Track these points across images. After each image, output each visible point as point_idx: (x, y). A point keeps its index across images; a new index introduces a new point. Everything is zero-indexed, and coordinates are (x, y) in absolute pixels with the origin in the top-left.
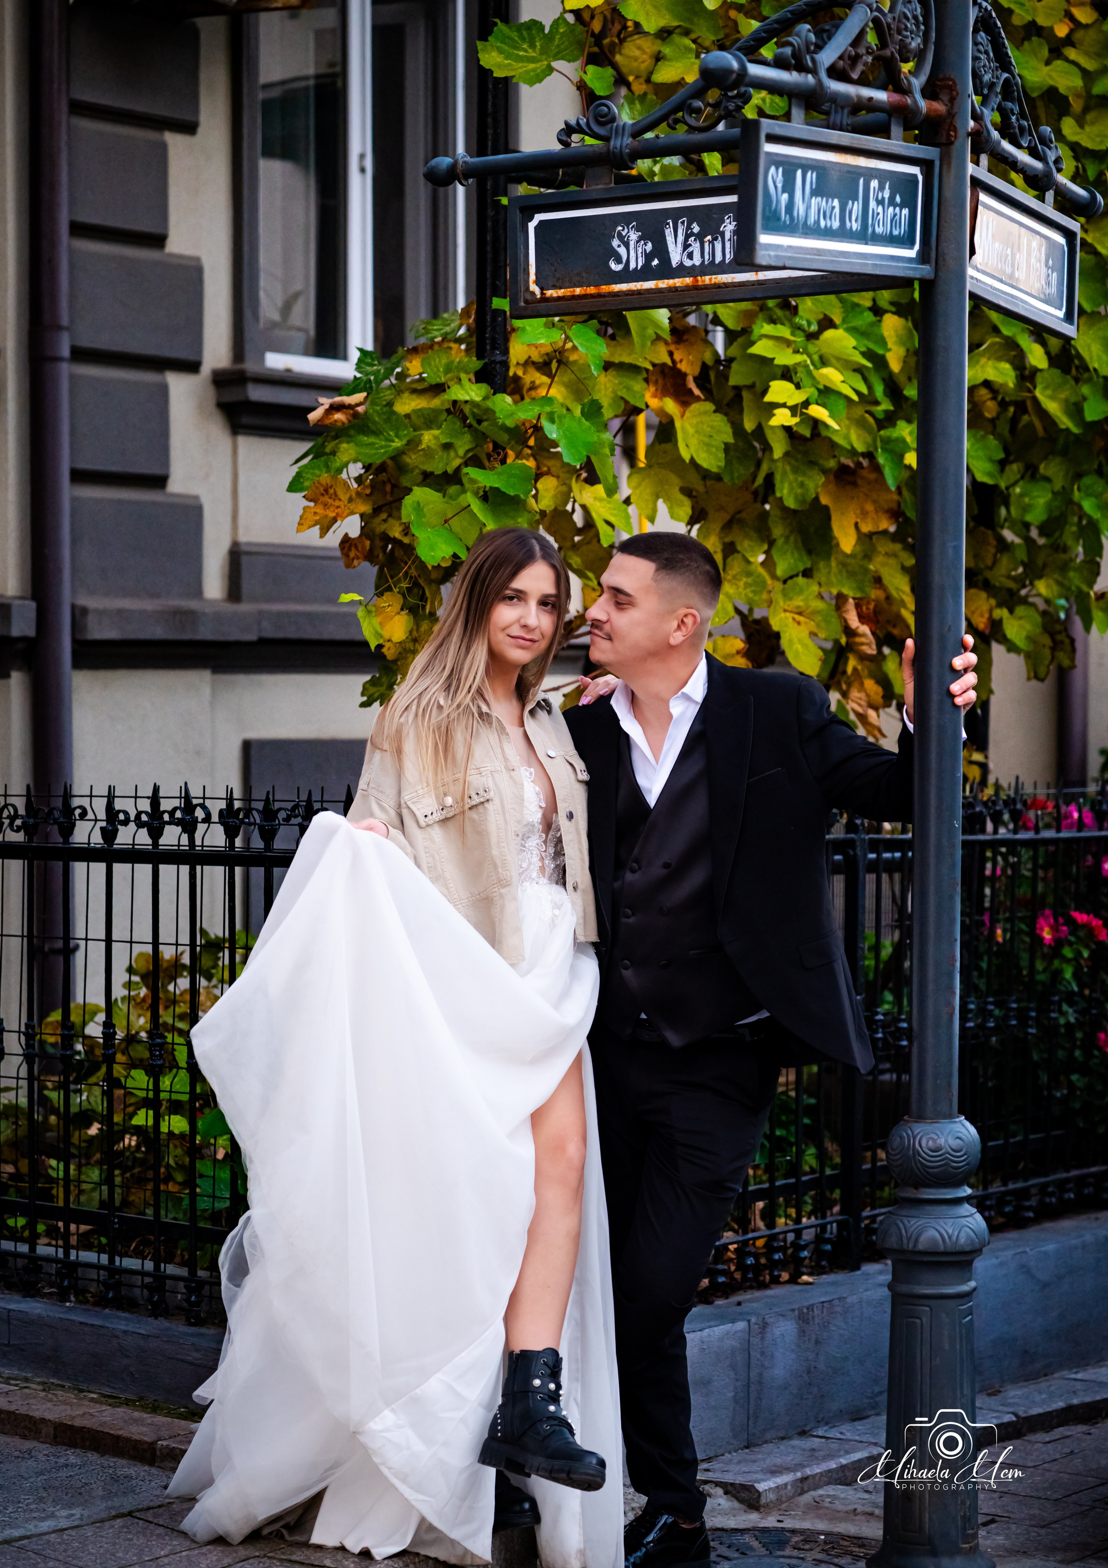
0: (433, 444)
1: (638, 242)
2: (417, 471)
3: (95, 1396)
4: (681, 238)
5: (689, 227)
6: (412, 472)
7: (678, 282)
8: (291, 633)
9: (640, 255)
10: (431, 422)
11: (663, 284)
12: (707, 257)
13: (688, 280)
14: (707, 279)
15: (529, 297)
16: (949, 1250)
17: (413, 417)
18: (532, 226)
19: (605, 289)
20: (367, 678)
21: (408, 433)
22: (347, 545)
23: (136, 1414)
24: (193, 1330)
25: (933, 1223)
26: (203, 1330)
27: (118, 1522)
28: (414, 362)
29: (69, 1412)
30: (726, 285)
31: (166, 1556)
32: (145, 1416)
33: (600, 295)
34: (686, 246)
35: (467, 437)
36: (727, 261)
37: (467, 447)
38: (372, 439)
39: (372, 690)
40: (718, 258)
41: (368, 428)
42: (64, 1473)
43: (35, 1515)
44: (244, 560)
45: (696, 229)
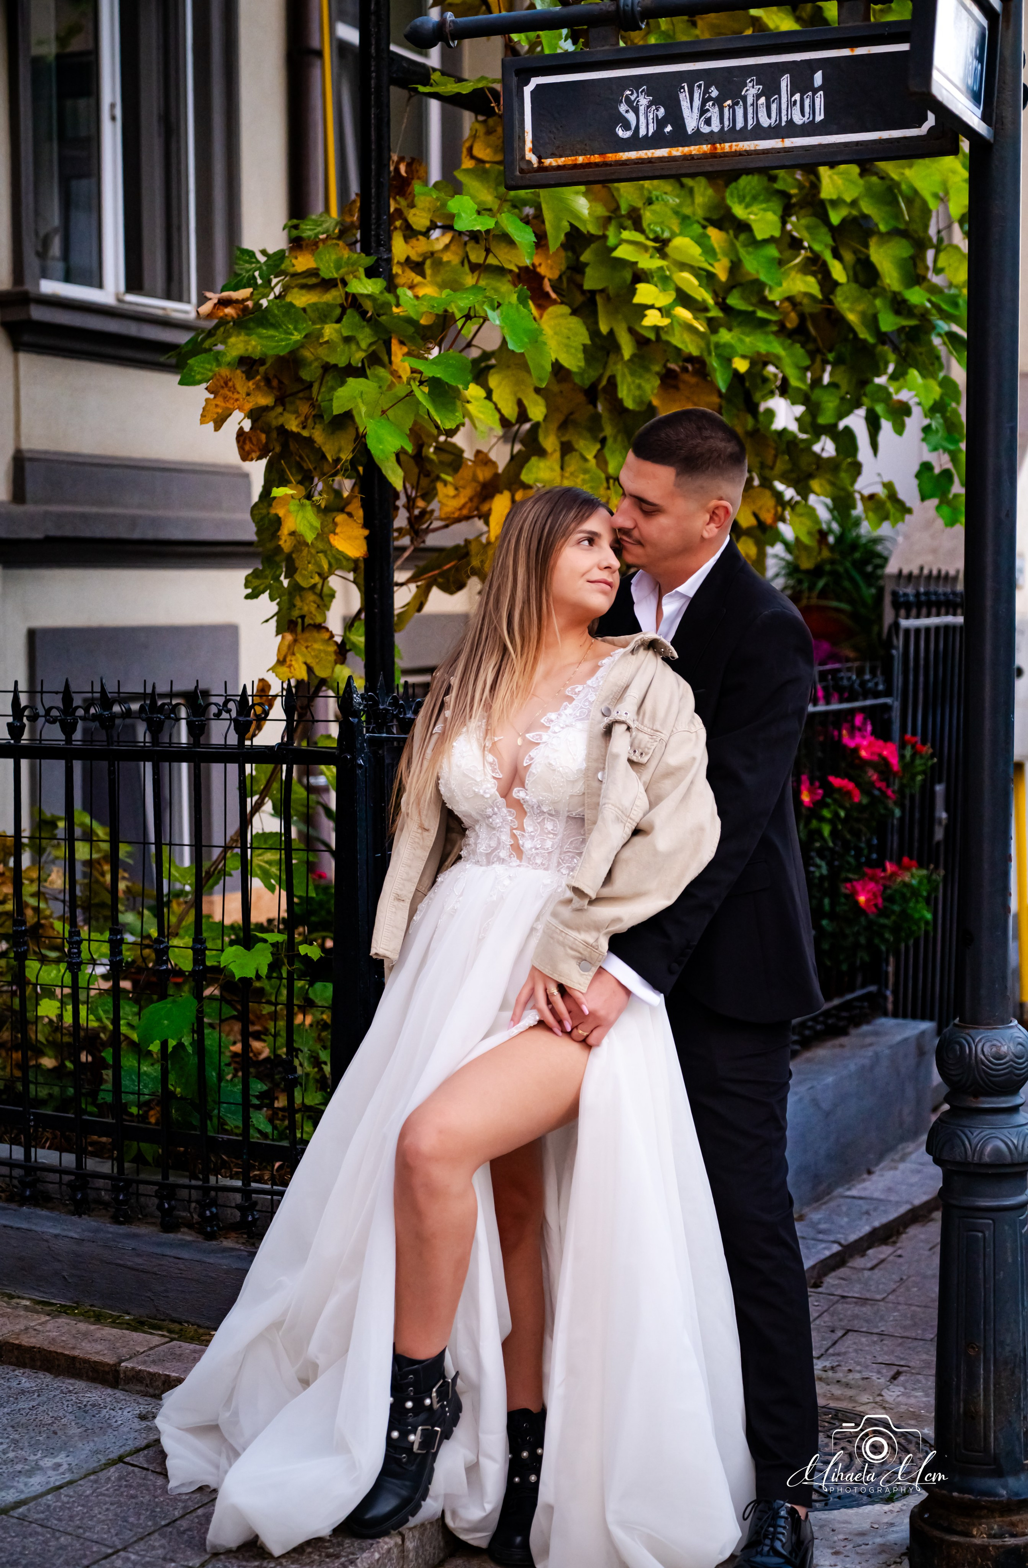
0: (335, 337)
1: (648, 107)
2: (316, 364)
3: (28, 1303)
4: (697, 103)
5: (706, 91)
6: (310, 365)
7: (694, 150)
8: (68, 531)
9: (650, 121)
10: (326, 316)
11: (677, 152)
12: (726, 123)
13: (706, 148)
14: (727, 147)
15: (524, 166)
16: (1016, 1162)
17: (308, 310)
18: (528, 90)
19: (611, 157)
20: (249, 571)
21: (308, 327)
22: (242, 439)
23: (83, 1326)
24: (123, 1229)
25: (997, 1133)
26: (134, 1229)
27: (113, 1472)
28: (300, 259)
29: (10, 1327)
30: (748, 153)
31: (182, 1517)
32: (93, 1327)
33: (605, 164)
34: (703, 111)
35: (367, 331)
36: (749, 127)
37: (369, 341)
38: (271, 332)
39: (256, 582)
40: (740, 124)
41: (267, 320)
42: (24, 1404)
43: (19, 1467)
44: (28, 465)
45: (715, 93)
